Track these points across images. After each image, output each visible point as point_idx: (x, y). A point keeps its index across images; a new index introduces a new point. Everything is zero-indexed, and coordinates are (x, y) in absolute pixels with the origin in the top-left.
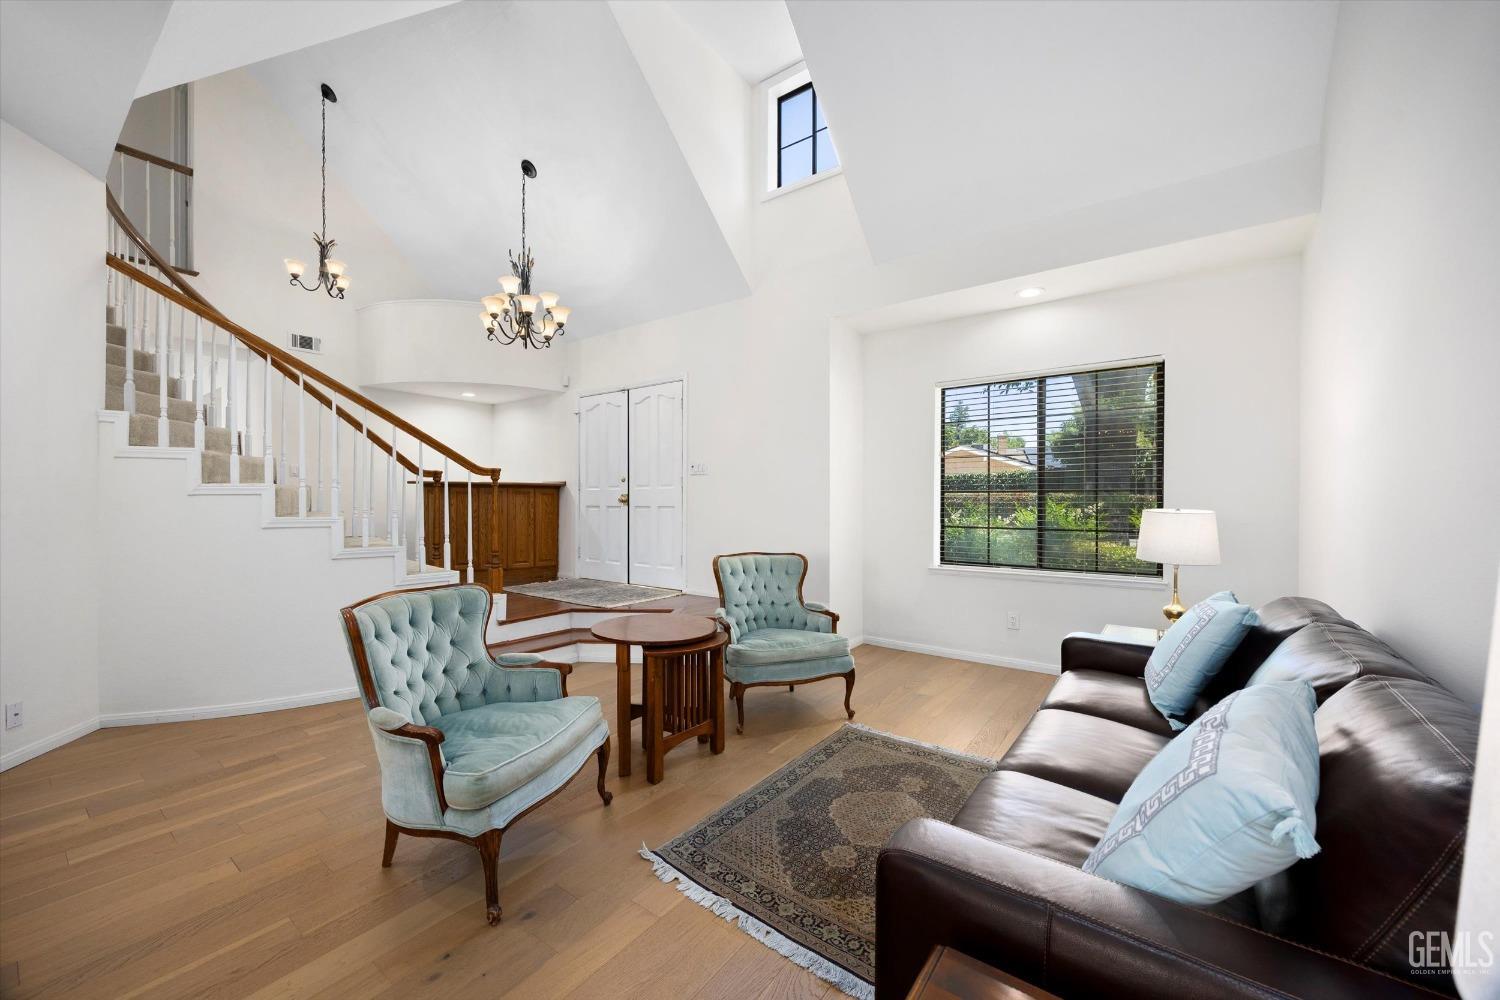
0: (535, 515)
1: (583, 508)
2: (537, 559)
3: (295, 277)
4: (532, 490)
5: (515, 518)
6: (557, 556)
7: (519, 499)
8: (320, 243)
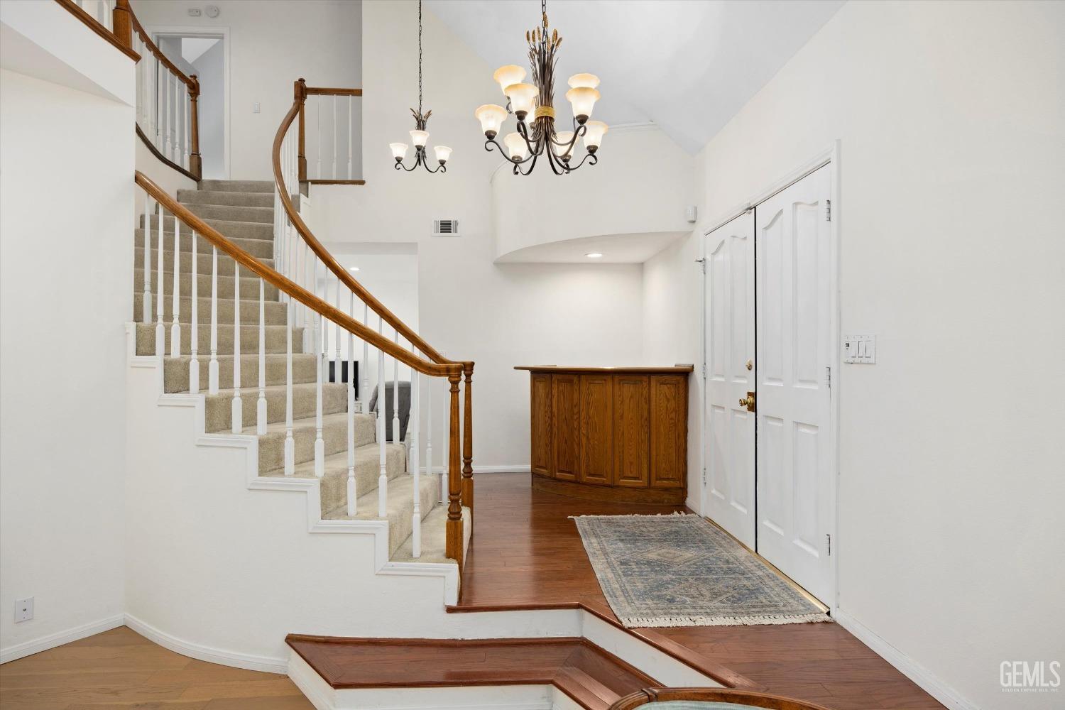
0: (649, 412)
1: (709, 408)
2: (653, 476)
3: (399, 160)
4: (645, 378)
5: (622, 417)
6: (685, 474)
7: (628, 389)
8: (417, 119)
